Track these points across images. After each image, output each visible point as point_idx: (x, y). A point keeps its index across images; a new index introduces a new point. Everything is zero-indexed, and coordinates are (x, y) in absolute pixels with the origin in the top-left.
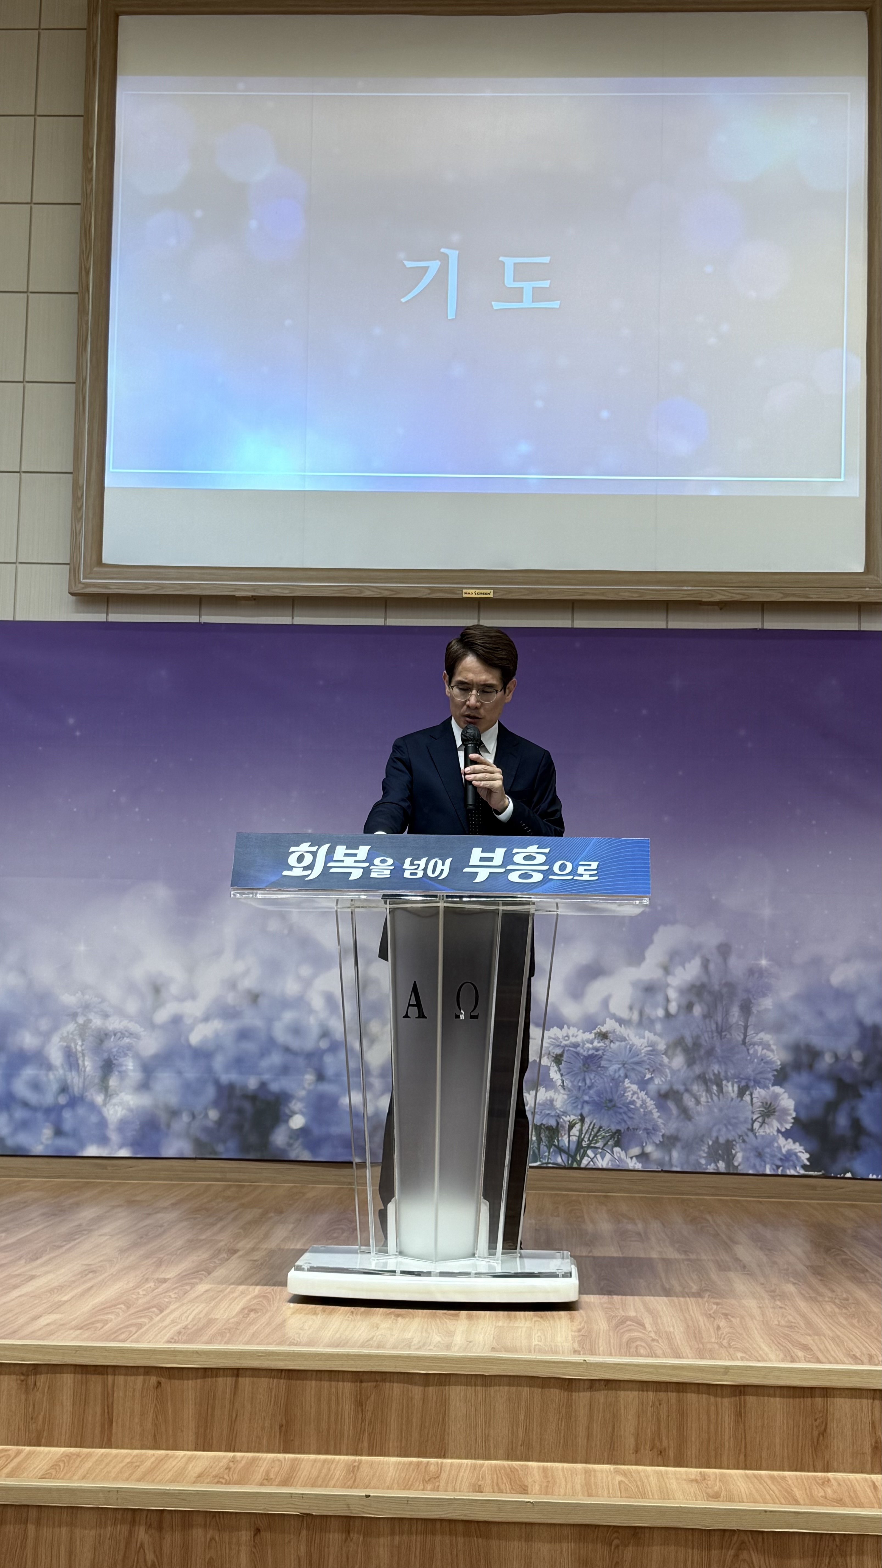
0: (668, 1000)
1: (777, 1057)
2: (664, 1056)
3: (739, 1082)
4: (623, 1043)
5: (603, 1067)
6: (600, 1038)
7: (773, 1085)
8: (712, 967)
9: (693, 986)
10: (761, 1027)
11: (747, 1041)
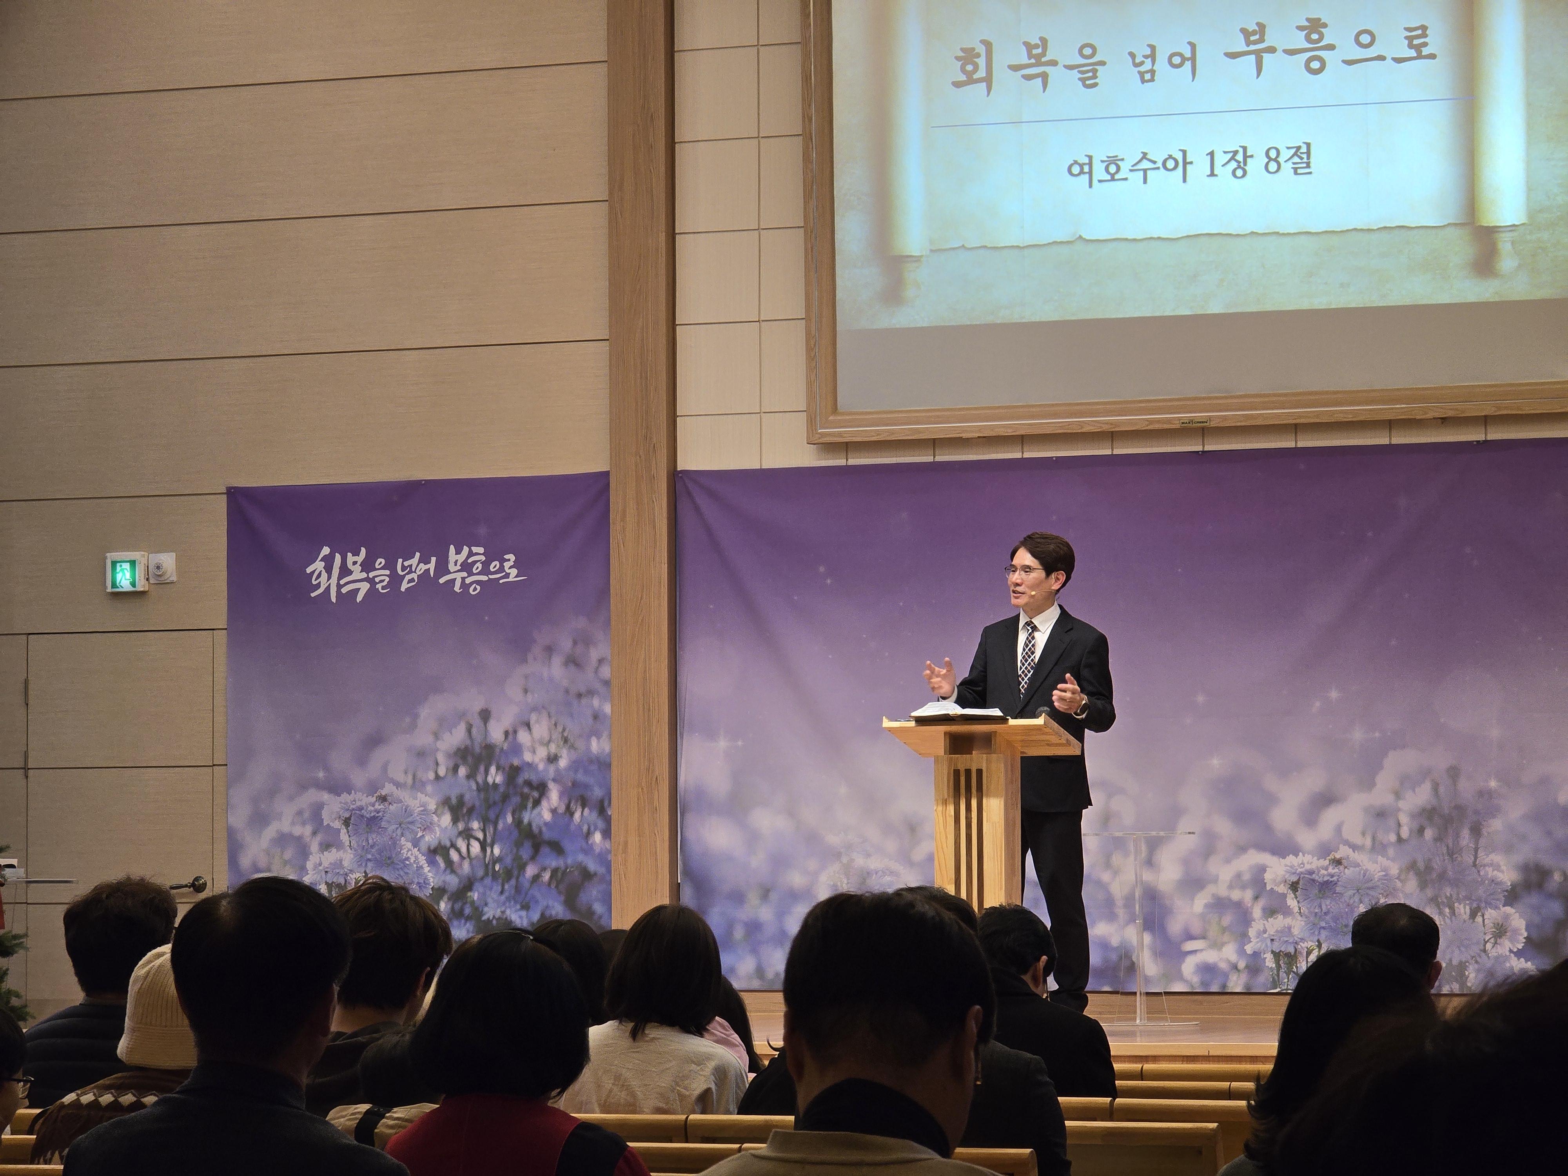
0: (1399, 825)
1: (1508, 876)
2: (1397, 880)
3: (1471, 904)
4: (1357, 869)
5: (1338, 893)
6: (1335, 864)
7: (1504, 906)
8: (1442, 790)
9: (1424, 810)
10: (1492, 848)
11: (1477, 863)
